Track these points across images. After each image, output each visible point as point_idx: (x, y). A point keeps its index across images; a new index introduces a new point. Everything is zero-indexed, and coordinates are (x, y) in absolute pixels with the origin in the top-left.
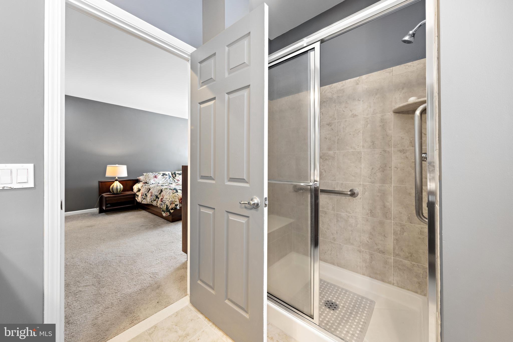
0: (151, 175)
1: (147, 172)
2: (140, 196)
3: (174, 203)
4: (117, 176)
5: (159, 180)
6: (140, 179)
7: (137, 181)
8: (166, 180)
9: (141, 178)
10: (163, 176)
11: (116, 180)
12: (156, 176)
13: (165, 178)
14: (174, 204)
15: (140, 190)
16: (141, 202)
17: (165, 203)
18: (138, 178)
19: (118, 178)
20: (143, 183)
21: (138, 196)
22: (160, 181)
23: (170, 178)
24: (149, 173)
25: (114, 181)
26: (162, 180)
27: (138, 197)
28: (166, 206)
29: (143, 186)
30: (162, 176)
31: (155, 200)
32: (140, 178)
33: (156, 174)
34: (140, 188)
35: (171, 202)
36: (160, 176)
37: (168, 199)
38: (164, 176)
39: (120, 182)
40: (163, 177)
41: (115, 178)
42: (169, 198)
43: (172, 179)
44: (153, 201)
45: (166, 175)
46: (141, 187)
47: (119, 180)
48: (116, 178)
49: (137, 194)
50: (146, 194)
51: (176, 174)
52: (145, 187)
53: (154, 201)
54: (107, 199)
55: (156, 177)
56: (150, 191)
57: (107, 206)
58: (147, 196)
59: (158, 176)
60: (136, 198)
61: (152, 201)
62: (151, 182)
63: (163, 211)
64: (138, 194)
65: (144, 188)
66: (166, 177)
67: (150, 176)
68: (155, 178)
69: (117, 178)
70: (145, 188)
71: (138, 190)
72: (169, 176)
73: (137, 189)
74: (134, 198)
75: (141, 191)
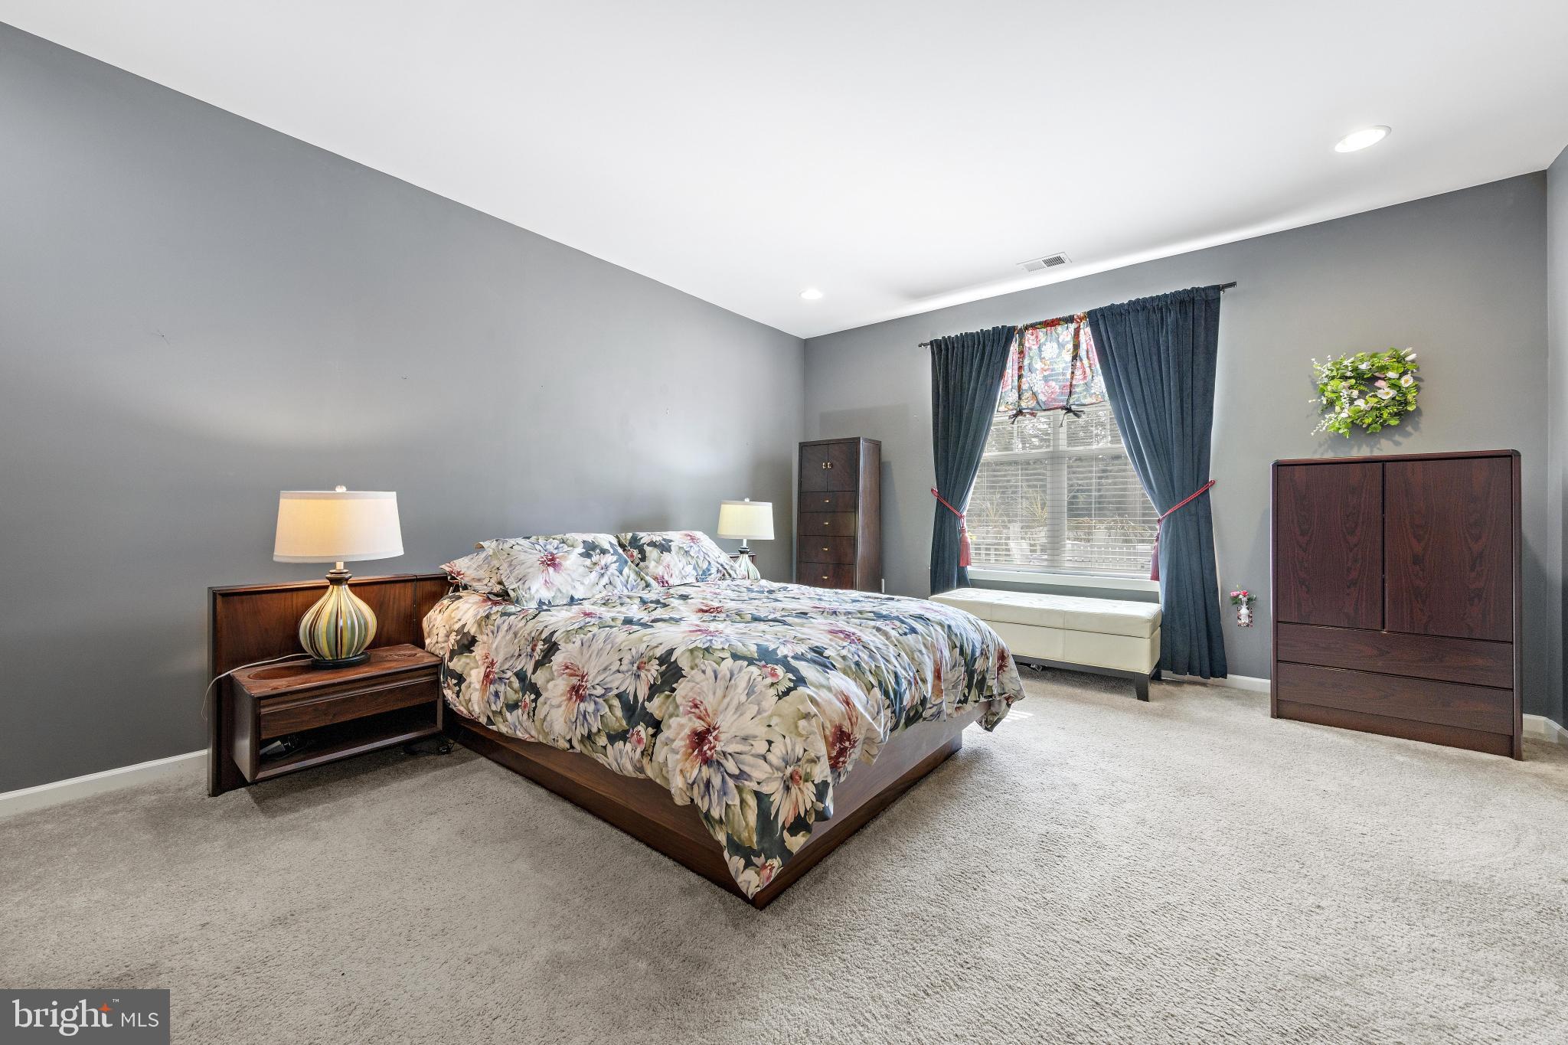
0: (527, 552)
1: (500, 535)
2: (475, 676)
3: (807, 778)
4: (339, 558)
5: (573, 580)
6: (459, 574)
7: (444, 586)
8: (605, 580)
9: (465, 566)
10: (587, 555)
11: (337, 581)
12: (553, 559)
13: (598, 568)
14: (810, 785)
15: (473, 641)
16: (483, 720)
17: (742, 776)
18: (446, 568)
19: (347, 564)
20: (484, 601)
21: (460, 679)
22: (577, 585)
23: (626, 571)
24: (512, 541)
25: (326, 587)
26: (587, 581)
27: (459, 684)
28: (752, 802)
29: (487, 617)
30: (581, 555)
31: (622, 736)
32: (457, 569)
33: (550, 548)
34: (472, 629)
35: (789, 770)
36: (572, 560)
37: (762, 747)
38: (595, 558)
39: (358, 589)
40: (588, 562)
41: (333, 565)
42: (761, 731)
43: (633, 576)
44: (602, 741)
45: (604, 552)
46: (479, 625)
47: (354, 580)
48: (335, 568)
49: (456, 664)
50: (521, 676)
51: (646, 547)
52: (505, 627)
53: (613, 738)
54: (264, 711)
55: (551, 562)
56: (558, 659)
57: (262, 751)
58: (538, 695)
59: (564, 558)
60: (449, 694)
61: (589, 738)
62: (533, 591)
63: (737, 847)
64: (459, 670)
65: (501, 635)
66: (603, 563)
67: (522, 557)
68: (551, 569)
69: (340, 566)
70: (511, 635)
71: (457, 642)
72: (615, 558)
73: (453, 637)
74: (436, 686)
75: (478, 651)
